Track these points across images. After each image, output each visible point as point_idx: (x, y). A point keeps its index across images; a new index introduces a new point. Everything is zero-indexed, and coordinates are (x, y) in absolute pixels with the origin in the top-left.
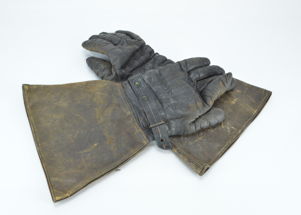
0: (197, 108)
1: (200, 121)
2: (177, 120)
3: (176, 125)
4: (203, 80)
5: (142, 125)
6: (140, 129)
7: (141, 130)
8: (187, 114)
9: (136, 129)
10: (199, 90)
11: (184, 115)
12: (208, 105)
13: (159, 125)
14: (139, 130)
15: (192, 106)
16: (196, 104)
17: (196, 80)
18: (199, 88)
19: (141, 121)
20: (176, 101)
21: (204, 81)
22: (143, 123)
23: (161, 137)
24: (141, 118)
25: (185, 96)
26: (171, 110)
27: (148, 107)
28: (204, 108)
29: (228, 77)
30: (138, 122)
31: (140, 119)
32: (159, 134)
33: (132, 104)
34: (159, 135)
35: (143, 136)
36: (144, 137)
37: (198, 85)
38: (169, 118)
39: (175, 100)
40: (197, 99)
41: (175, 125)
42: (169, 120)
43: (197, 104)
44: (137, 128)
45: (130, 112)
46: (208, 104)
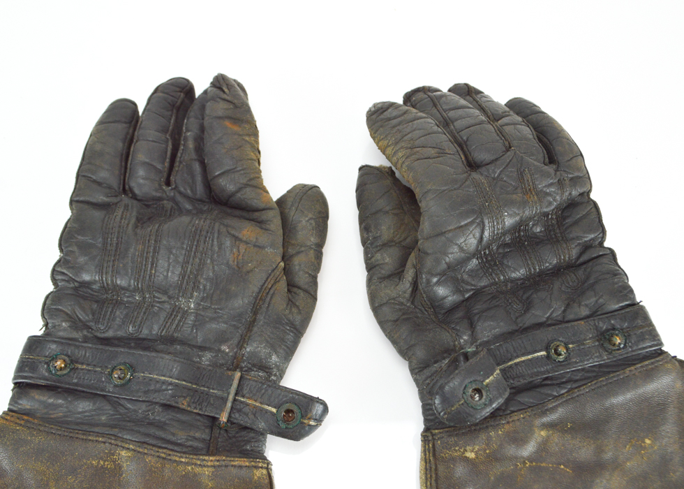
0: (255, 246)
1: (297, 267)
2: (255, 329)
3: (267, 342)
4: (177, 164)
5: (196, 444)
6: (207, 458)
7: (211, 458)
8: (256, 290)
9: (198, 470)
10: (198, 196)
11: (256, 298)
12: (264, 210)
13: (236, 394)
14: (209, 464)
15: (240, 257)
16: (240, 240)
17: (160, 185)
18: (192, 191)
19: (181, 436)
20: (195, 294)
21: (180, 162)
22: (192, 434)
23: (274, 410)
24: (172, 430)
25: (195, 256)
26: (214, 326)
27: (158, 386)
28: (268, 226)
29: (226, 90)
30: (176, 448)
31: (174, 434)
32: (262, 410)
33: (104, 425)
34: (267, 411)
35: (236, 463)
36: (243, 464)
37: (182, 189)
38: (233, 349)
39: (192, 294)
40: (229, 229)
41: (265, 348)
42: (236, 353)
43: (244, 239)
44: (196, 464)
45: (123, 453)
46: (262, 206)
